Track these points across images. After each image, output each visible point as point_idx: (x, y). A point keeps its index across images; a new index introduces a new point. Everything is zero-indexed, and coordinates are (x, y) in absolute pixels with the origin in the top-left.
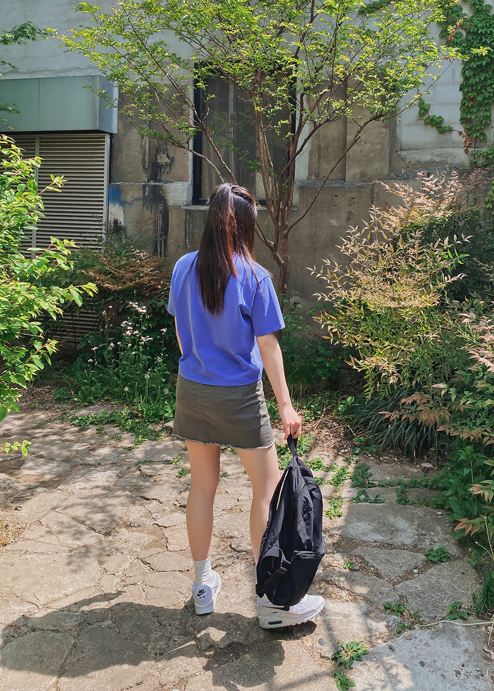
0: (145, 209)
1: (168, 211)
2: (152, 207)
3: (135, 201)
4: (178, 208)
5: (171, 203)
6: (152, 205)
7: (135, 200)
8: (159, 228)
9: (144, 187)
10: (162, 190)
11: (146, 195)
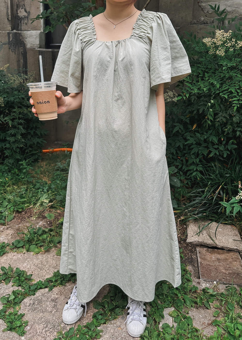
0: (11, 51)
1: (26, 53)
2: (15, 50)
3: (3, 46)
4: (33, 50)
5: (28, 46)
6: (15, 48)
7: (3, 44)
8: (21, 65)
9: (9, 34)
10: (22, 36)
11: (11, 40)
